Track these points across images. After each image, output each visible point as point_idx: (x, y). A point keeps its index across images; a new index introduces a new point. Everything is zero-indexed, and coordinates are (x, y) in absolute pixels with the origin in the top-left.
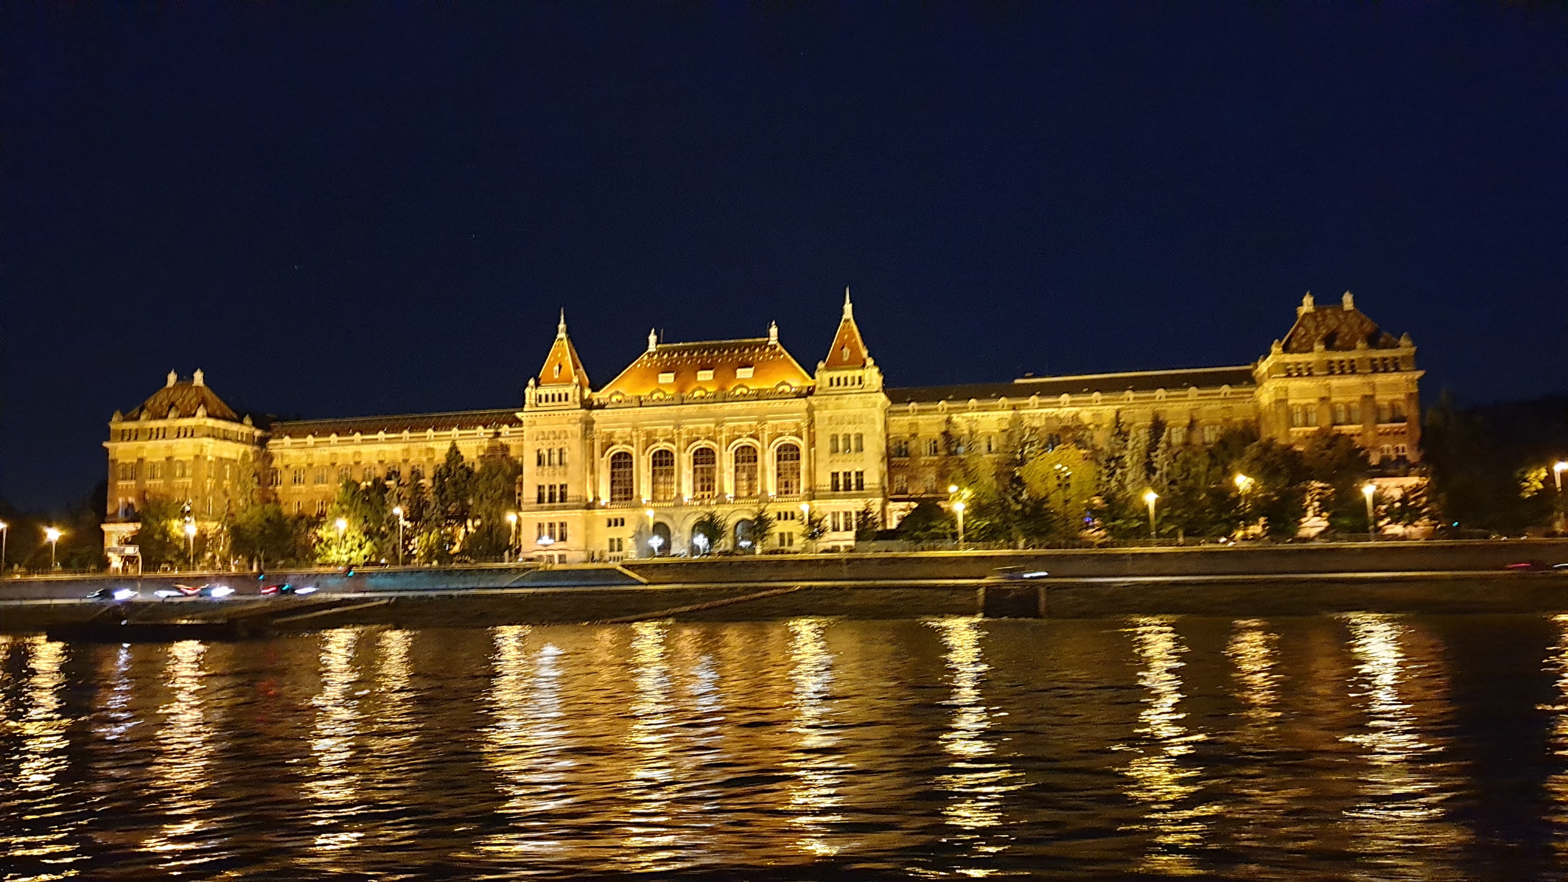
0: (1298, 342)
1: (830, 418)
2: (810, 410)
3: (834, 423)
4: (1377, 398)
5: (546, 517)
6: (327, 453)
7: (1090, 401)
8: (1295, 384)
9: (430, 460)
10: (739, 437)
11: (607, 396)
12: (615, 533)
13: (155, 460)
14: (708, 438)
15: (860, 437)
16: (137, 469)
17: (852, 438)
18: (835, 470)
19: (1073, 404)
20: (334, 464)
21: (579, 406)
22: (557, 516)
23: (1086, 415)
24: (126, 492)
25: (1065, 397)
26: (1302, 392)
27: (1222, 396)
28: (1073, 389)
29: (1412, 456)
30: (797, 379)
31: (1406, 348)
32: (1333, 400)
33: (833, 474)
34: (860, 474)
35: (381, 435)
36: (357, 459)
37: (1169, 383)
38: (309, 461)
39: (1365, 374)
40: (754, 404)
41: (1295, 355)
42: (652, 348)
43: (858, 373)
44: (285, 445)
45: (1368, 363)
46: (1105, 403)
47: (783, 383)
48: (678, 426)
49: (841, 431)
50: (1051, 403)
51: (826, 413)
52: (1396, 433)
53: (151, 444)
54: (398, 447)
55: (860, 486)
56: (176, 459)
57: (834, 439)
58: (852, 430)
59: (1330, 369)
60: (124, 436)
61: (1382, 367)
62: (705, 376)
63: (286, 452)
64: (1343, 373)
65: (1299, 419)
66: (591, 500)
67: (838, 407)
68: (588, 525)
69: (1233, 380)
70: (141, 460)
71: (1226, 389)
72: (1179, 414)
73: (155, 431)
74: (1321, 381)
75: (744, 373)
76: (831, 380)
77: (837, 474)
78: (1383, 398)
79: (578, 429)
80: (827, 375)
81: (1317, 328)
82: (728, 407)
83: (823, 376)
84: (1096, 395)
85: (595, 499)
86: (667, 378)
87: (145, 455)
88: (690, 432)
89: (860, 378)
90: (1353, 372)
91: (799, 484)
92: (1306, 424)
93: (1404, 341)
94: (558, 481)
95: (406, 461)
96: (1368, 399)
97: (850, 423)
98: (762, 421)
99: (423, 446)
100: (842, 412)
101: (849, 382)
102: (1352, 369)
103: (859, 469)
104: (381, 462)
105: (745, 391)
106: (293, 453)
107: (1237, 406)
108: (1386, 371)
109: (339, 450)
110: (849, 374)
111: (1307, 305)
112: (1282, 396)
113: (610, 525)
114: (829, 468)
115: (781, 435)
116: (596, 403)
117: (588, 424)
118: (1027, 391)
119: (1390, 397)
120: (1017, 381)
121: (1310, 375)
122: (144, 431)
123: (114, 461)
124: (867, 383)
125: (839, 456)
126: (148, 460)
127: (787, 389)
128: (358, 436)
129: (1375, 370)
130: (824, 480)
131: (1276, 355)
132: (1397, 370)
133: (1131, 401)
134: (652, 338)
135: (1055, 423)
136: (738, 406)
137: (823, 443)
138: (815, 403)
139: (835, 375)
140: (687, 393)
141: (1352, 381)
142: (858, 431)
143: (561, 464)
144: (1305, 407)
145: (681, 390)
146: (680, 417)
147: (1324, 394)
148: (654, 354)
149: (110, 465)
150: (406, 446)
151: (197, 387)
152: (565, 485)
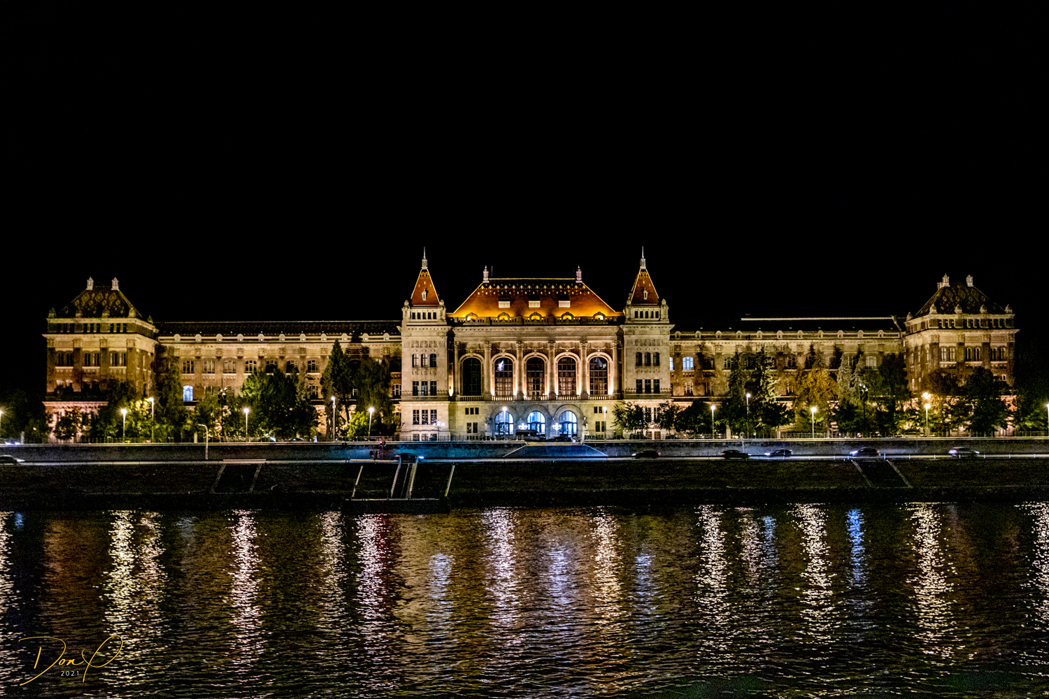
0: (944, 306)
1: (636, 341)
2: (620, 336)
3: (639, 344)
4: (991, 344)
5: (420, 406)
6: (213, 349)
7: (796, 336)
8: (944, 334)
9: (303, 358)
10: (563, 351)
11: (464, 316)
12: (472, 419)
13: (91, 350)
14: (539, 351)
15: (657, 355)
16: (70, 358)
17: (652, 356)
18: (639, 378)
19: (785, 337)
20: (219, 358)
21: (446, 323)
22: (429, 405)
23: (793, 345)
24: (64, 375)
25: (780, 333)
26: (948, 338)
27: (879, 337)
28: (784, 327)
29: (1009, 382)
30: (604, 312)
31: (1008, 315)
32: (966, 345)
33: (637, 381)
34: (657, 381)
35: (261, 337)
36: (240, 354)
37: (847, 327)
38: (198, 354)
39: (986, 329)
40: (579, 328)
41: (945, 315)
42: (486, 280)
43: (656, 309)
44: (196, 341)
45: (987, 323)
46: (805, 338)
47: (599, 313)
48: (520, 341)
49: (643, 350)
50: (769, 336)
51: (634, 337)
52: (1001, 368)
53: (86, 338)
54: (276, 347)
55: (657, 389)
56: (110, 349)
57: (639, 355)
58: (651, 350)
59: (963, 325)
60: (60, 329)
61: (991, 325)
62: (534, 304)
63: (176, 346)
64: (972, 328)
65: (944, 356)
66: (451, 394)
67: (645, 333)
68: (452, 412)
69: (887, 326)
70: (78, 350)
71: (881, 332)
72: (852, 347)
73: (89, 326)
74: (960, 333)
75: (565, 304)
76: (636, 313)
77: (641, 381)
78: (995, 345)
79: (444, 340)
80: (633, 310)
81: (954, 298)
82: (559, 329)
83: (630, 312)
84: (800, 332)
85: (454, 393)
86: (504, 305)
87: (81, 346)
88: (526, 346)
89: (657, 313)
90: (978, 328)
91: (606, 387)
92: (949, 359)
93: (1007, 310)
94: (429, 378)
95: (282, 358)
96: (986, 345)
97: (650, 345)
98: (583, 340)
99: (297, 346)
100: (645, 337)
101: (650, 315)
102: (976, 326)
103: (656, 378)
104: (261, 358)
105: (570, 318)
106: (183, 347)
107: (887, 344)
108: (997, 328)
109: (225, 347)
110: (650, 310)
111: (945, 283)
112: (936, 341)
113: (467, 413)
114: (635, 377)
115: (594, 351)
116: (456, 321)
117: (450, 336)
118: (753, 327)
119: (999, 345)
120: (743, 319)
121: (953, 328)
122: (79, 326)
123: (52, 350)
124: (662, 317)
125: (643, 369)
126: (84, 349)
127: (601, 318)
128: (240, 337)
129: (991, 328)
130: (630, 384)
131: (932, 314)
132: (1004, 328)
133: (822, 337)
134: (486, 273)
135: (773, 350)
136: (567, 329)
137: (629, 360)
138: (625, 329)
139: (640, 310)
140: (527, 315)
141: (979, 333)
142: (656, 351)
143: (422, 366)
144: (948, 349)
145: (519, 313)
146: (521, 334)
147: (961, 341)
148: (489, 284)
149: (49, 353)
150: (283, 346)
151: (116, 291)
152: (435, 383)
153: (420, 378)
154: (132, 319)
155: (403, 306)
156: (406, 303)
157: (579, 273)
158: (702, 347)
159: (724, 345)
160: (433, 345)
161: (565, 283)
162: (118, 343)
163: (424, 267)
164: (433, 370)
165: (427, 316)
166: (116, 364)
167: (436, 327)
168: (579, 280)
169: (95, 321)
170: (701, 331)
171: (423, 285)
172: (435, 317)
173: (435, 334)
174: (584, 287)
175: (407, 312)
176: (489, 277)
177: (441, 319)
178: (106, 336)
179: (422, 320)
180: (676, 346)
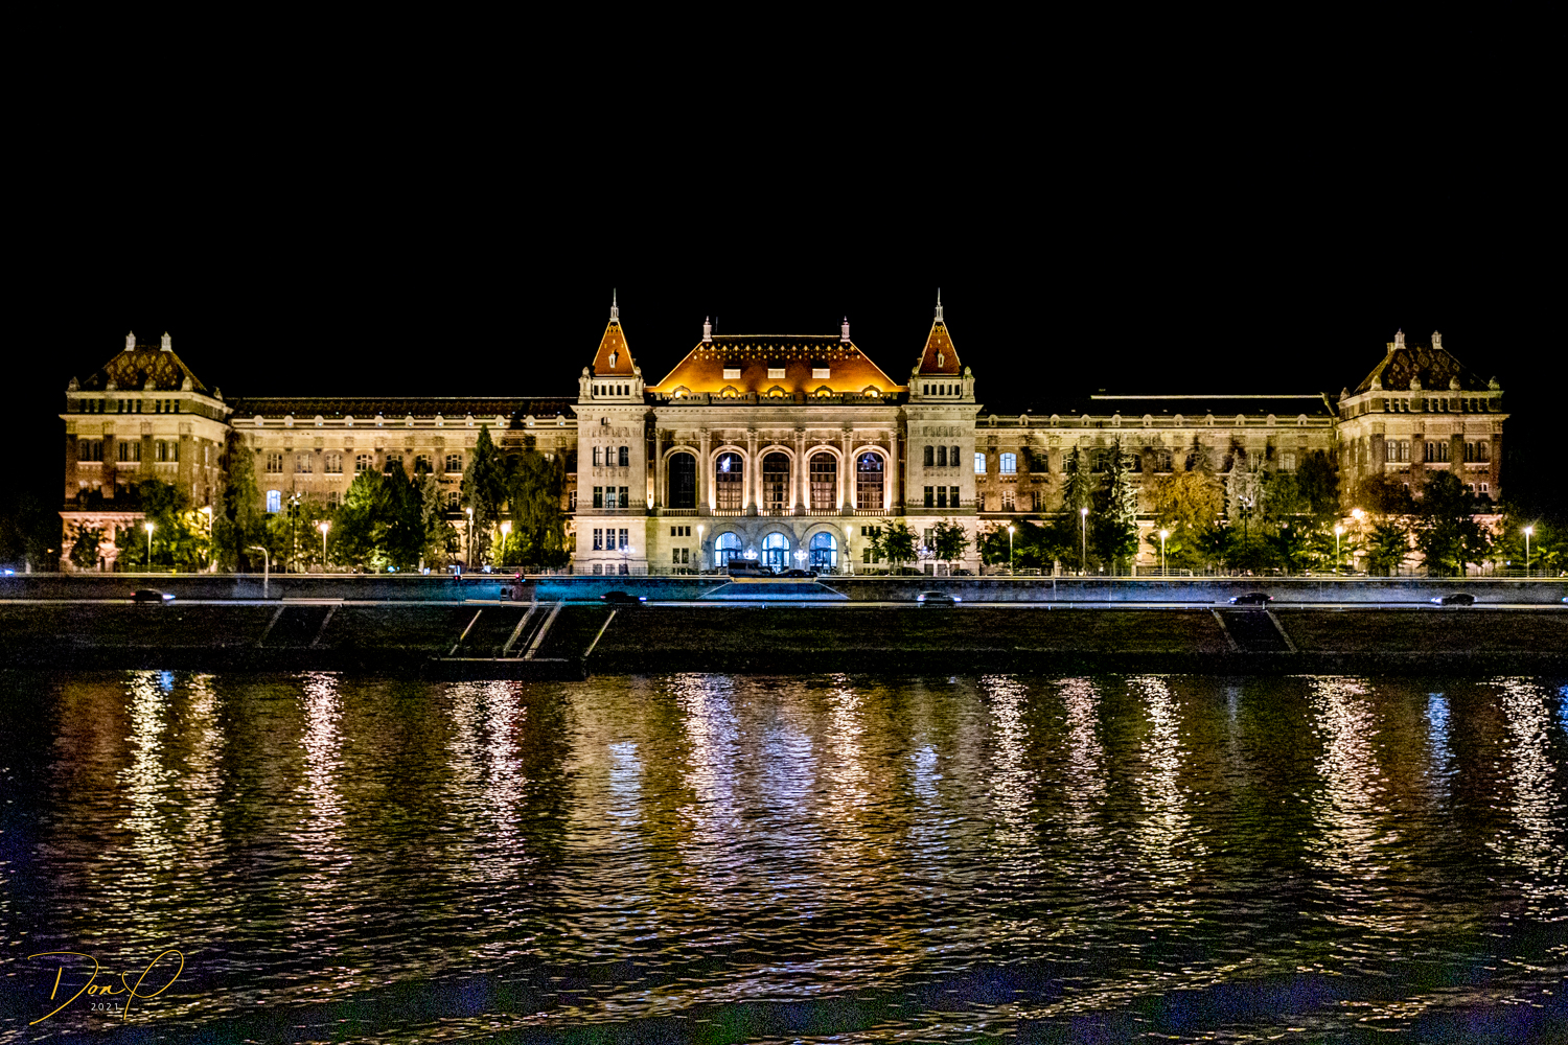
0: (1394, 378)
1: (926, 429)
2: (902, 421)
3: (929, 433)
4: (1466, 437)
5: (604, 523)
6: (311, 437)
7: (1172, 423)
8: (1392, 421)
9: (439, 451)
10: (818, 443)
11: (671, 391)
12: (681, 542)
13: (128, 438)
14: (782, 443)
15: (957, 450)
16: (98, 450)
17: (948, 451)
18: (929, 485)
19: (1155, 425)
20: (318, 451)
21: (642, 401)
22: (617, 522)
23: (1168, 437)
24: (89, 474)
25: (1148, 418)
26: (1398, 426)
27: (1299, 425)
28: (1156, 409)
29: (1493, 493)
30: (882, 386)
31: (1493, 391)
32: (1426, 437)
33: (926, 488)
34: (956, 489)
35: (379, 420)
36: (349, 446)
37: (1250, 409)
38: (288, 445)
39: (1458, 414)
40: (840, 410)
41: (1394, 392)
42: (707, 338)
43: (956, 382)
44: (287, 426)
45: (1460, 404)
46: (1186, 425)
47: (871, 388)
48: (752, 429)
49: (936, 442)
50: (1131, 423)
51: (921, 423)
52: (1480, 472)
53: (121, 420)
54: (401, 435)
55: (955, 501)
56: (156, 437)
57: (929, 451)
58: (948, 442)
59: (1424, 407)
60: (84, 407)
61: (1467, 408)
62: (777, 374)
63: (257, 433)
64: (1436, 412)
65: (1393, 454)
66: (650, 505)
67: (936, 417)
68: (651, 533)
69: (1313, 408)
70: (110, 437)
71: (1302, 418)
72: (1256, 440)
73: (126, 403)
74: (1417, 419)
75: (821, 374)
76: (926, 387)
77: (931, 489)
78: (1471, 438)
79: (640, 426)
80: (922, 383)
81: (1410, 366)
82: (811, 411)
83: (917, 385)
84: (1179, 417)
85: (655, 504)
86: (732, 374)
87: (115, 431)
88: (762, 436)
89: (957, 387)
90: (1446, 412)
91: (881, 498)
92: (1399, 459)
93: (1492, 384)
94: (618, 482)
95: (409, 451)
96: (1458, 437)
97: (946, 435)
98: (847, 428)
99: (431, 434)
100: (938, 423)
101: (946, 390)
102: (1445, 408)
103: (955, 485)
104: (379, 451)
105: (828, 394)
106: (267, 435)
107: (1311, 435)
108: (1476, 412)
109: (327, 434)
110: (946, 382)
111: (1399, 342)
112: (1379, 431)
113: (673, 534)
114: (922, 482)
115: (864, 443)
116: (658, 398)
117: (650, 420)
118: (1107, 409)
119: (1477, 437)
120: (1093, 397)
121: (1407, 412)
122: (112, 402)
123: (73, 437)
124: (965, 393)
125: (935, 470)
126: (118, 437)
127: (875, 394)
128: (349, 420)
129: (1466, 412)
130: (915, 493)
131: (1375, 391)
132: (1486, 412)
133: (1212, 425)
134: (707, 327)
135: (1137, 444)
136: (822, 410)
137: (915, 457)
138: (908, 412)
139: (931, 382)
140: (764, 389)
141: (1447, 420)
142: (955, 444)
143: (607, 464)
144: (1399, 444)
145: (752, 388)
146: (755, 418)
147: (1419, 431)
148: (711, 344)
149: (69, 442)
150: (411, 433)
151: (167, 353)
152: (627, 488)
153: (603, 483)
154: (187, 393)
155: (581, 375)
156: (586, 372)
157: (846, 328)
158: (1029, 438)
159: (1062, 435)
160: (623, 433)
161: (824, 343)
162: (167, 428)
163: (614, 319)
164: (623, 469)
165: (615, 391)
166: (164, 458)
167: (629, 407)
168: (846, 337)
169: (135, 395)
170: (1028, 414)
171: (610, 346)
172: (627, 393)
173: (626, 417)
174: (852, 349)
175: (586, 384)
176: (712, 333)
177: (638, 396)
178: (149, 418)
179: (608, 396)
180: (991, 437)
